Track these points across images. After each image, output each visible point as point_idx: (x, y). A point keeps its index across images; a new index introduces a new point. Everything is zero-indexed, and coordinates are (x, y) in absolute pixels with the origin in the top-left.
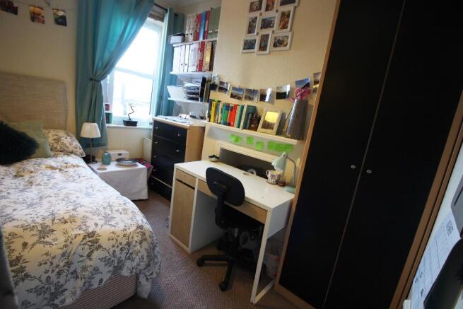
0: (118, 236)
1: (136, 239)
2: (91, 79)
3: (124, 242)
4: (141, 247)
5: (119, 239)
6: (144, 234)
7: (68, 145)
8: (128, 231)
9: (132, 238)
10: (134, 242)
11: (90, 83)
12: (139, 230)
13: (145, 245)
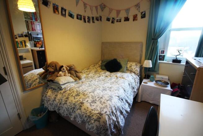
0: (88, 110)
1: (94, 117)
2: (153, 39)
3: (88, 114)
4: (94, 122)
5: (87, 112)
6: (100, 118)
7: (133, 69)
8: (93, 111)
9: (92, 115)
10: (93, 118)
11: (152, 41)
12: (99, 115)
13: (97, 123)
